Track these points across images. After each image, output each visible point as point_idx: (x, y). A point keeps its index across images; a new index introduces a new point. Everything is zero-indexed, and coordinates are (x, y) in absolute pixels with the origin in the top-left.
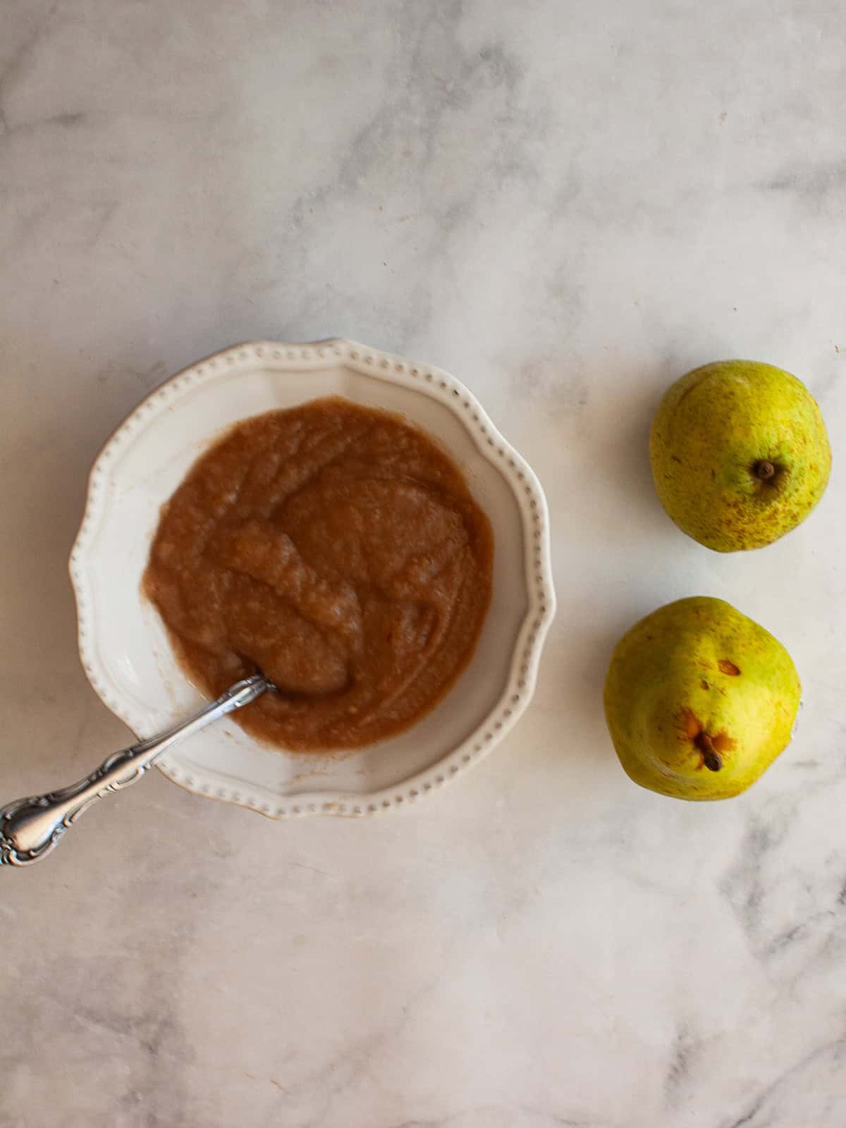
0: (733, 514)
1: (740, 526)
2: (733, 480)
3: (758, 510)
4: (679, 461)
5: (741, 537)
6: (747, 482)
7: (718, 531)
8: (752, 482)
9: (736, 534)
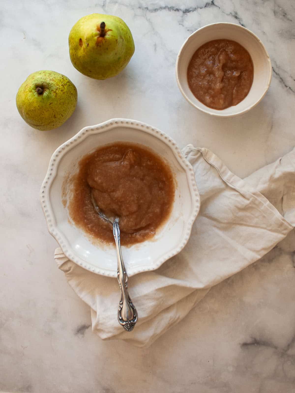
0: (58, 91)
1: (61, 87)
2: (48, 97)
3: (53, 85)
4: (55, 115)
5: (65, 85)
6: (46, 94)
7: (67, 92)
8: (45, 92)
9: (65, 86)
